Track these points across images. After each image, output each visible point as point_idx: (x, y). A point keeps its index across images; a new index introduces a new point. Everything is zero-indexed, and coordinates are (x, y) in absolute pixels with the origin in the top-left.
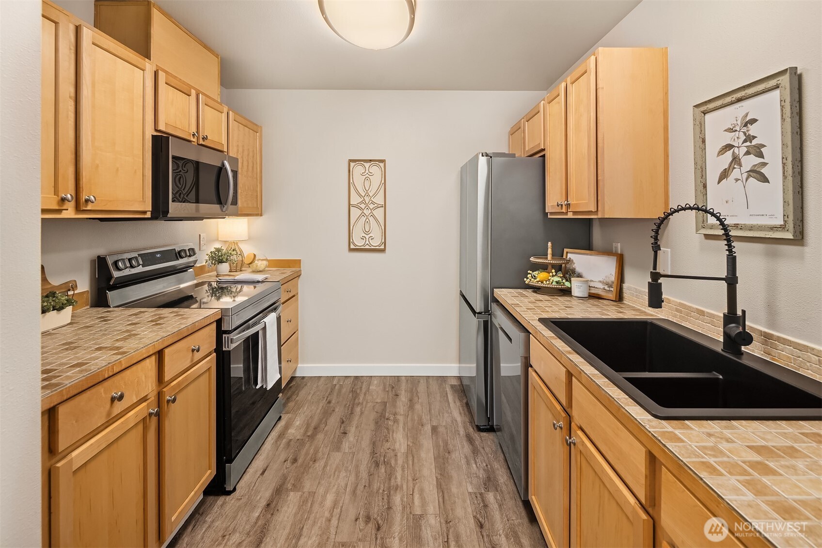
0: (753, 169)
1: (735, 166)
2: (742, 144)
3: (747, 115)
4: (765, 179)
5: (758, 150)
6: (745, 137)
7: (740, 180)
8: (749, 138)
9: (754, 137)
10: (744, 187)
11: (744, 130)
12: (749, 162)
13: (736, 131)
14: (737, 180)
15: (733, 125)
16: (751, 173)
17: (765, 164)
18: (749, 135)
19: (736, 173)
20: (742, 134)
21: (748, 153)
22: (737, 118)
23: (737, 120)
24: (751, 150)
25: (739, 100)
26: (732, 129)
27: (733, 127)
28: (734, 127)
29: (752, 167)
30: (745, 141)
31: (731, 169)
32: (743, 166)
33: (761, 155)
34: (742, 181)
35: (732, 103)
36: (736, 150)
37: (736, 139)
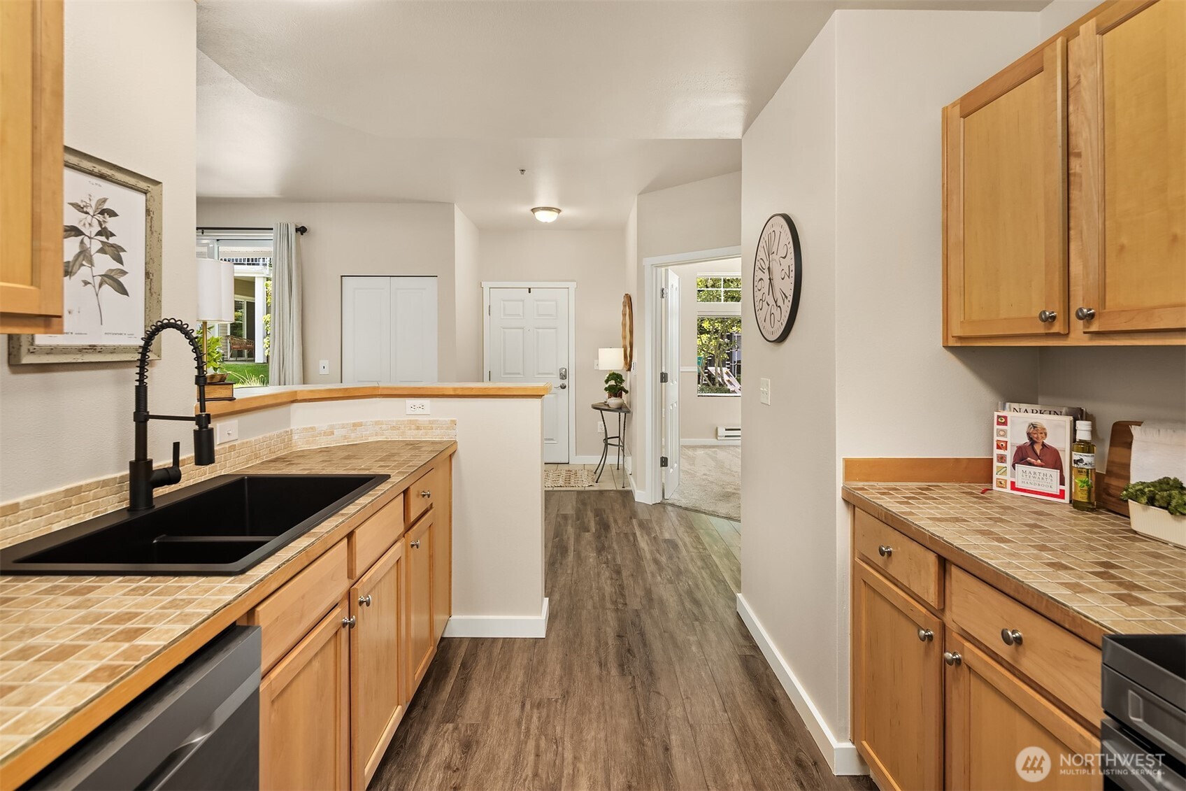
0: (109, 273)
1: (84, 263)
2: (96, 235)
3: (104, 201)
4: (123, 291)
5: (116, 252)
6: (100, 229)
7: (89, 283)
8: (104, 232)
9: (112, 235)
10: (97, 295)
11: (100, 218)
12: (104, 263)
13: (87, 213)
14: (86, 283)
15: (84, 204)
16: (105, 278)
17: (124, 273)
18: (105, 228)
19: (84, 272)
20: (95, 223)
21: (102, 251)
22: (90, 195)
23: (90, 200)
24: (107, 248)
25: (102, 176)
26: (82, 208)
27: (84, 206)
28: (86, 206)
29: (108, 271)
30: (99, 234)
31: (77, 264)
32: (95, 265)
33: (120, 261)
34: (94, 287)
35: (91, 173)
36: (86, 240)
37: (87, 225)
